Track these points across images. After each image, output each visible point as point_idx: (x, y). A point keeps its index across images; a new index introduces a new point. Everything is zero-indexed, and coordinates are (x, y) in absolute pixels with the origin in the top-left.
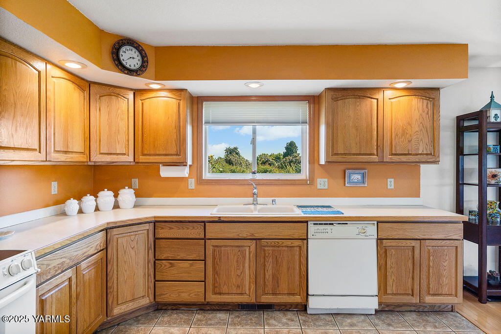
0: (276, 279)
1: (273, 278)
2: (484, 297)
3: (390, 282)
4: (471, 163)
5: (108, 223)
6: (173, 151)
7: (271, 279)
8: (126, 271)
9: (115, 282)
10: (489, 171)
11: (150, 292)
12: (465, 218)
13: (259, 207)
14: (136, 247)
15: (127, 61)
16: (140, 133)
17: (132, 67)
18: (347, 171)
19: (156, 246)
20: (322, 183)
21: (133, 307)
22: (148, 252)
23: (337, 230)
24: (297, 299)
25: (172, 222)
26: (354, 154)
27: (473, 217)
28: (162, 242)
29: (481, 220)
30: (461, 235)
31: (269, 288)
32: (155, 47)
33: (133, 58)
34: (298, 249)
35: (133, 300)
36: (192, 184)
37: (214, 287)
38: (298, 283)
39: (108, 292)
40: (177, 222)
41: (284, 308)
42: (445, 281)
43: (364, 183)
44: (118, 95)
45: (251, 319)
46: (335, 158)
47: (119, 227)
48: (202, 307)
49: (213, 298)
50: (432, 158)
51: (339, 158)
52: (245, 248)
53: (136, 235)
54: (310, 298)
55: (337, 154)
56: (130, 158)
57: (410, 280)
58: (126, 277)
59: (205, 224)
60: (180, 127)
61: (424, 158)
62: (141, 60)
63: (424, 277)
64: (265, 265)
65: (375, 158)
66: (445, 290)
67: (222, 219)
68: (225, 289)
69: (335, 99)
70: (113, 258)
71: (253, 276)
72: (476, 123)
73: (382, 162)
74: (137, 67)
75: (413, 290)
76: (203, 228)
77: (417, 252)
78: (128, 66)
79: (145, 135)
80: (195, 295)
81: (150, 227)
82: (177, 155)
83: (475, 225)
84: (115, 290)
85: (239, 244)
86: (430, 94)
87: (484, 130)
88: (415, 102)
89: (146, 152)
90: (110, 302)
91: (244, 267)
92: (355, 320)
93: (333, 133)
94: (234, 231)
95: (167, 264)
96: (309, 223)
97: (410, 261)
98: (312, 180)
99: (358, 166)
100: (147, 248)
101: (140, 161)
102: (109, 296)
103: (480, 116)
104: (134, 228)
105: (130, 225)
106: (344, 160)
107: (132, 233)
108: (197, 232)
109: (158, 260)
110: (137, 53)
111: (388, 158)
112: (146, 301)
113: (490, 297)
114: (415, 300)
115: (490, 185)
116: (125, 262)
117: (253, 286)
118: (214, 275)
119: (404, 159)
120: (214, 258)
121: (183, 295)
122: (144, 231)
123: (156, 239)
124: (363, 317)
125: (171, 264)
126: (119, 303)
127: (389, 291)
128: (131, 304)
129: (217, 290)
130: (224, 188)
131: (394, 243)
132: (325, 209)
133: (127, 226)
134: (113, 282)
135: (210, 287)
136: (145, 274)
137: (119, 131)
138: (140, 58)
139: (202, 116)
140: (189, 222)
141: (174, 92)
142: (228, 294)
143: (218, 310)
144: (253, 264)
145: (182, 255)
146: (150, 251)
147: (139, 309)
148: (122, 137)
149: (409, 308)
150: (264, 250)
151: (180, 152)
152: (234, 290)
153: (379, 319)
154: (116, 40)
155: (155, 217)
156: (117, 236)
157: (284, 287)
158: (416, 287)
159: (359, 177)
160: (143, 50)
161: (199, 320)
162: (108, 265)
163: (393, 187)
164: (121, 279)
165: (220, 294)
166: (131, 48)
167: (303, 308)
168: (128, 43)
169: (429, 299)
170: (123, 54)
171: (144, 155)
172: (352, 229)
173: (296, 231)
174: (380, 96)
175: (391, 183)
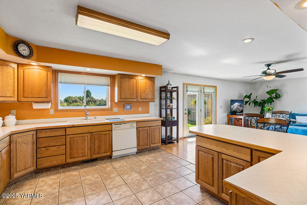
0: (99, 147)
1: (98, 148)
2: (167, 143)
3: (141, 142)
4: (163, 102)
5: (11, 132)
6: (44, 96)
7: (97, 148)
8: (21, 155)
9: (15, 161)
10: (168, 104)
11: (34, 164)
12: (162, 119)
13: (88, 120)
14: (26, 143)
15: (22, 51)
16: (22, 86)
17: (25, 55)
18: (125, 105)
19: (37, 142)
20: (115, 110)
21: (25, 173)
22: (33, 145)
23: (123, 126)
24: (108, 154)
25: (47, 129)
26: (128, 99)
27: (164, 119)
28: (41, 139)
29: (166, 119)
30: (160, 124)
31: (96, 151)
32: (37, 46)
33: (25, 50)
34: (108, 135)
35: (25, 169)
36: (52, 112)
37: (70, 155)
38: (108, 148)
39: (11, 167)
40: (50, 129)
41: (102, 159)
42: (156, 139)
43: (131, 109)
44: (8, 65)
45: (89, 165)
46: (121, 100)
47: (17, 133)
48: (63, 166)
49: (69, 161)
50: (153, 100)
51: (123, 100)
52: (85, 137)
53: (27, 137)
54: (113, 152)
55: (121, 98)
56: (16, 99)
57: (147, 140)
58: (21, 159)
59: (66, 129)
60: (48, 85)
61: (150, 100)
62: (29, 51)
63: (151, 138)
64: (94, 143)
65: (135, 100)
66: (156, 142)
67: (75, 126)
68: (76, 156)
69: (121, 78)
70: (14, 150)
71: (89, 148)
72: (165, 89)
73: (138, 102)
74: (27, 54)
75: (147, 144)
76: (64, 130)
77: (149, 130)
78: (22, 54)
79: (25, 88)
80: (61, 161)
81: (34, 133)
82: (46, 98)
83: (164, 121)
84: (15, 165)
85: (83, 136)
86: (152, 79)
87: (167, 92)
88: (148, 81)
89: (26, 96)
90: (12, 172)
91: (85, 145)
92: (129, 157)
93: (120, 90)
94: (80, 130)
95: (44, 149)
96: (113, 124)
97: (147, 134)
98: (111, 108)
99: (129, 103)
100: (32, 143)
101: (22, 100)
102: (11, 169)
103: (166, 87)
104: (26, 134)
105: (23, 132)
106: (124, 101)
107: (24, 136)
108: (62, 133)
109: (38, 148)
110: (27, 48)
111: (139, 100)
112: (32, 169)
113: (168, 143)
114: (148, 147)
115: (168, 109)
116: (21, 151)
117: (89, 152)
118: (70, 150)
119: (144, 100)
120: (70, 143)
121: (53, 162)
122: (30, 135)
123: (37, 138)
124: (132, 155)
125: (46, 149)
126: (17, 171)
127: (140, 145)
128: (24, 171)
129: (72, 157)
130: (70, 113)
131: (142, 129)
132: (118, 119)
133: (21, 133)
134: (13, 162)
135: (68, 156)
136: (31, 156)
137: (8, 84)
138: (29, 50)
139: (58, 80)
140: (57, 128)
141: (45, 68)
142: (78, 157)
143: (71, 166)
144: (89, 143)
145: (53, 144)
146: (34, 144)
147: (27, 174)
148: (10, 88)
149: (146, 150)
150: (94, 137)
151: (48, 96)
152: (81, 155)
153: (137, 155)
154: (16, 40)
155: (37, 128)
156: (16, 138)
157: (103, 150)
158: (148, 142)
159: (129, 107)
160: (30, 46)
161: (63, 171)
162: (11, 153)
163: (141, 110)
164: (18, 159)
165: (73, 158)
166: (24, 45)
167: (110, 157)
168: (22, 42)
169: (152, 146)
170: (20, 48)
171: (24, 97)
172: (128, 125)
173: (108, 128)
174: (137, 78)
175: (140, 109)
